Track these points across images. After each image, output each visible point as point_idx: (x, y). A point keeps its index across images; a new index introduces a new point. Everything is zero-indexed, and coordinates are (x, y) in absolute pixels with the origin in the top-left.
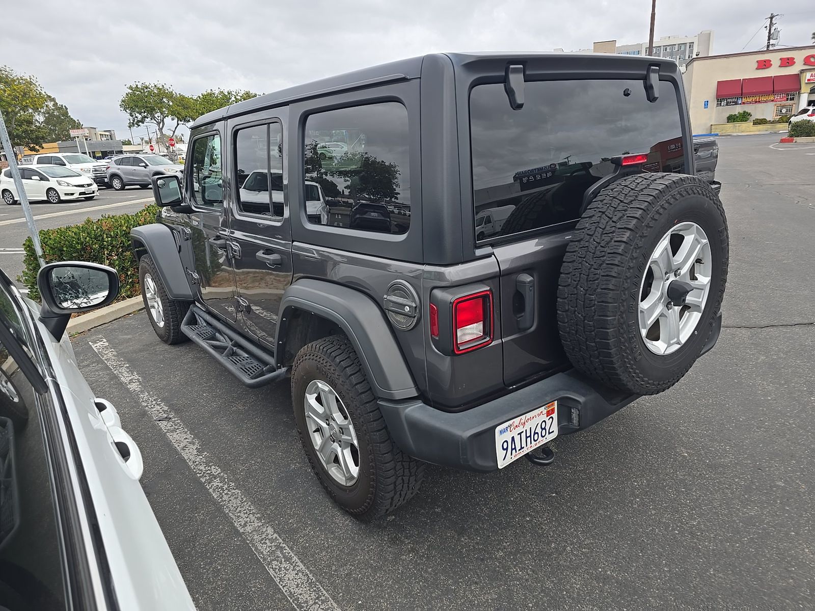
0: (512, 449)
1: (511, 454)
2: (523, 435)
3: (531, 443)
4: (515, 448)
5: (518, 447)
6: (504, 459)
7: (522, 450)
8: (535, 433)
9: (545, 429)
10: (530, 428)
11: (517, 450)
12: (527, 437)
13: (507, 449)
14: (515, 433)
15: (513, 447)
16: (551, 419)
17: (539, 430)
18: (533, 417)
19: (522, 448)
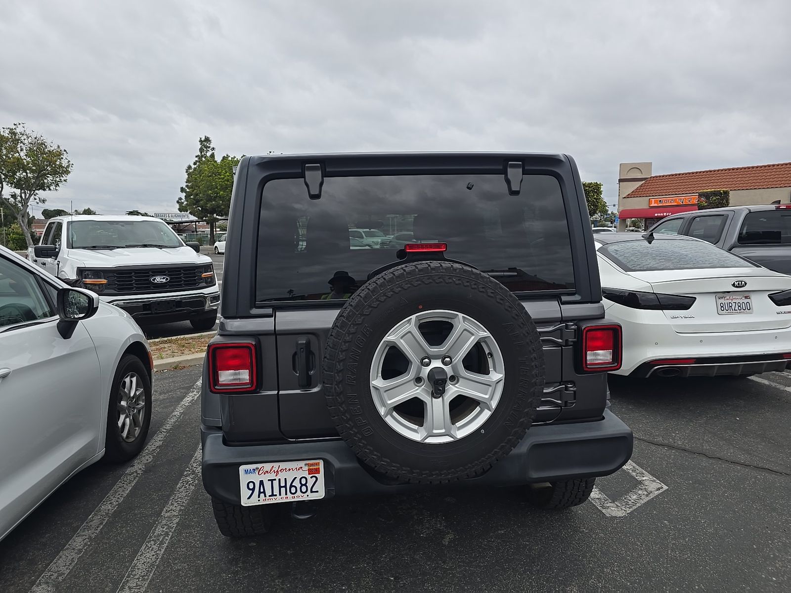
0: (260, 493)
1: (259, 497)
2: (276, 484)
3: (286, 494)
4: (264, 492)
5: (269, 492)
6: (249, 498)
7: (273, 497)
8: (291, 486)
9: (305, 485)
10: (285, 479)
11: (267, 495)
12: (280, 487)
13: (253, 490)
14: (265, 478)
15: (262, 490)
16: (314, 479)
17: (297, 483)
18: (289, 470)
19: (273, 495)
